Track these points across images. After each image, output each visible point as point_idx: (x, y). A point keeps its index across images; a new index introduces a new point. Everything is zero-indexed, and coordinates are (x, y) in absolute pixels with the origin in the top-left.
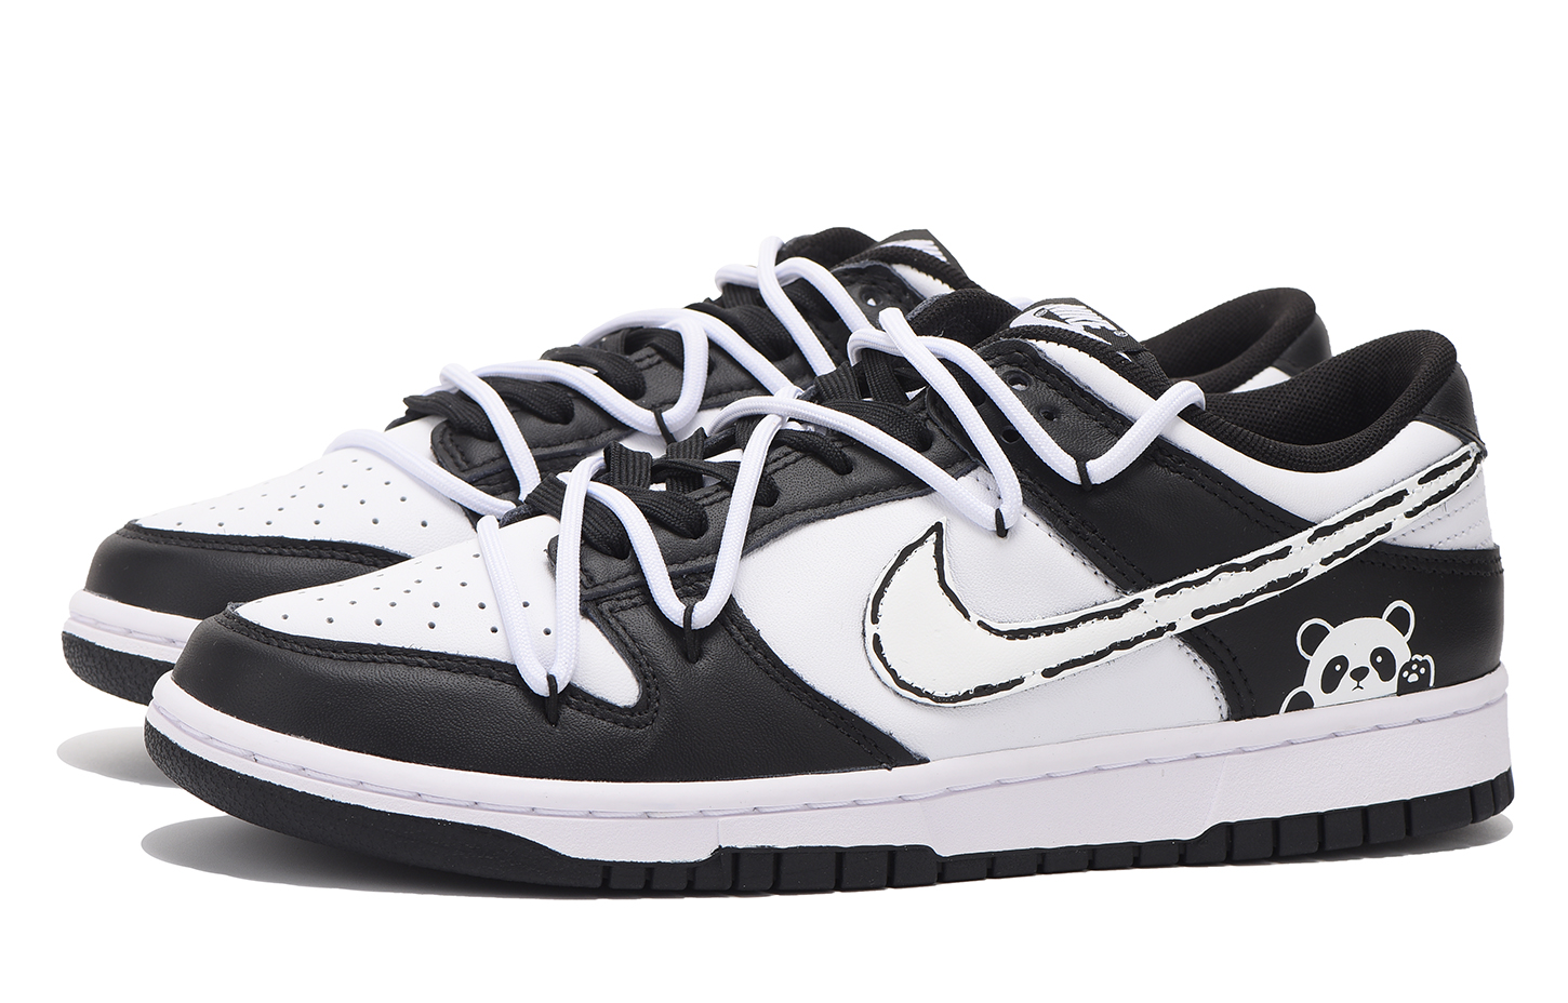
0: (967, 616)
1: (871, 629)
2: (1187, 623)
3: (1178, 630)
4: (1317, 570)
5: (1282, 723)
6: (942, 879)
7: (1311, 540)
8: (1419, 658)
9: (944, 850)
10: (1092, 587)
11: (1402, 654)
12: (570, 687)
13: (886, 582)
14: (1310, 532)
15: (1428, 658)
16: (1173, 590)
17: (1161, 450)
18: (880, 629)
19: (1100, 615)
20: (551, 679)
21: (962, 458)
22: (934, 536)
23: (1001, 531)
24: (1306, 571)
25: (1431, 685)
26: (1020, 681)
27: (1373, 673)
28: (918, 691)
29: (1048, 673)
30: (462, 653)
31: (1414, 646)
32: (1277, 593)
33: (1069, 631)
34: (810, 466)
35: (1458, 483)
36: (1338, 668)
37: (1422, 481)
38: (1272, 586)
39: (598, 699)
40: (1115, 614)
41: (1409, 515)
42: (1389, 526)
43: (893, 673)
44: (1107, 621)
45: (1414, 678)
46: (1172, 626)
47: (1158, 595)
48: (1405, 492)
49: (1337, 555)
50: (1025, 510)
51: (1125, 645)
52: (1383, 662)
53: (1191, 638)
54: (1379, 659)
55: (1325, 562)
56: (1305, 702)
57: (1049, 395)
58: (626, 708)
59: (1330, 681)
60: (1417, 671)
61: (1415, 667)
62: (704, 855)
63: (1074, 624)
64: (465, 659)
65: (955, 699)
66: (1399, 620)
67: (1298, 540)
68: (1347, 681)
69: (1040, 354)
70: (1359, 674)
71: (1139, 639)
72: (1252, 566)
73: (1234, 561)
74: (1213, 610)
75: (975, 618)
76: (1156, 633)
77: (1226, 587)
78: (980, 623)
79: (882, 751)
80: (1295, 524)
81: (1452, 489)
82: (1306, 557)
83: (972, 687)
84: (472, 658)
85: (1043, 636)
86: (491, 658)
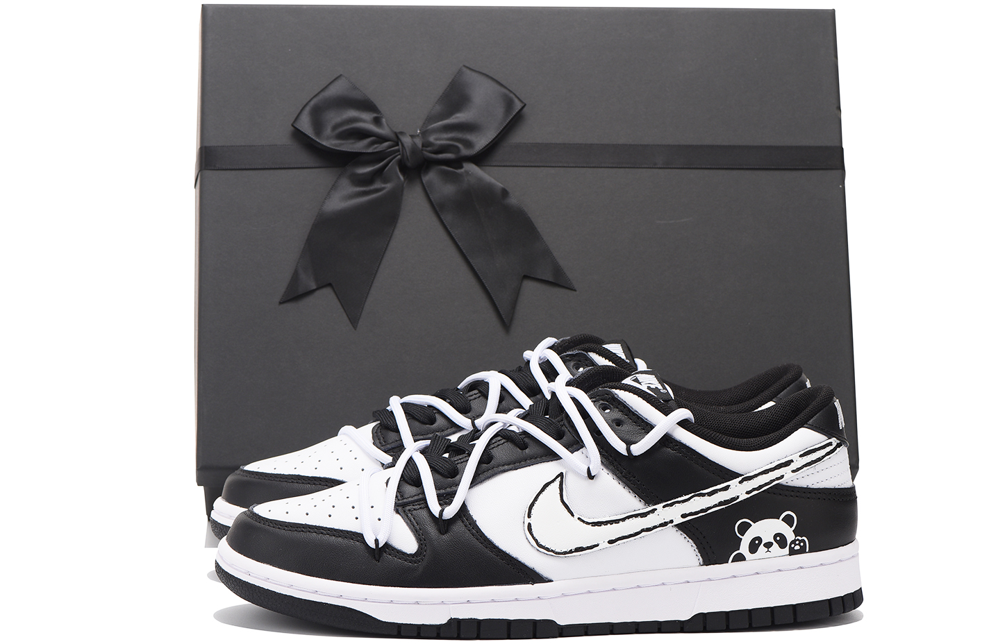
0: (573, 515)
1: (527, 521)
2: (679, 520)
3: (675, 523)
4: (743, 497)
5: (730, 567)
6: (561, 636)
7: (740, 482)
8: (800, 538)
9: (562, 622)
10: (633, 503)
11: (790, 537)
12: (387, 545)
13: (536, 499)
14: (740, 478)
15: (804, 538)
16: (671, 505)
17: (667, 440)
18: (531, 521)
19: (636, 516)
20: (377, 541)
21: (575, 444)
22: (559, 478)
23: (591, 477)
24: (738, 497)
25: (807, 550)
26: (597, 545)
27: (775, 545)
28: (547, 549)
29: (611, 542)
30: (341, 528)
31: (796, 532)
32: (724, 507)
33: (621, 522)
34: (509, 445)
35: (823, 457)
36: (757, 542)
37: (801, 456)
38: (721, 504)
39: (399, 550)
40: (644, 515)
41: (793, 471)
42: (782, 476)
43: (536, 541)
44: (639, 519)
45: (797, 547)
46: (672, 521)
47: (664, 507)
48: (792, 461)
49: (754, 489)
50: (602, 467)
51: (648, 530)
52: (781, 540)
53: (680, 527)
54: (778, 538)
55: (748, 493)
56: (740, 558)
57: (617, 415)
58: (411, 554)
59: (754, 547)
60: (799, 544)
61: (797, 542)
62: (444, 621)
63: (623, 520)
64: (342, 531)
65: (565, 553)
66: (788, 520)
67: (734, 483)
68: (762, 548)
69: (616, 396)
70: (768, 545)
71: (655, 527)
72: (710, 494)
73: (702, 492)
74: (691, 514)
75: (576, 516)
76: (665, 524)
77: (698, 504)
78: (579, 519)
79: (531, 576)
80: (732, 475)
81: (819, 460)
82: (738, 491)
83: (573, 548)
84: (345, 531)
85: (609, 525)
86: (353, 530)
